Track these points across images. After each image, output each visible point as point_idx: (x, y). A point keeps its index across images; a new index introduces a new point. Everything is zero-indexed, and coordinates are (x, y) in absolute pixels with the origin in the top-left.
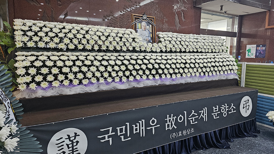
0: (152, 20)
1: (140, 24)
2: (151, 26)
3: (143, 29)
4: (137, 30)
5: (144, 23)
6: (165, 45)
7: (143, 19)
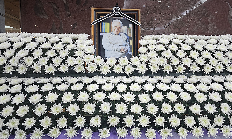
0: (133, 16)
1: (108, 24)
2: (131, 26)
3: (115, 33)
4: (101, 34)
5: (116, 23)
6: (146, 60)
7: (114, 16)
